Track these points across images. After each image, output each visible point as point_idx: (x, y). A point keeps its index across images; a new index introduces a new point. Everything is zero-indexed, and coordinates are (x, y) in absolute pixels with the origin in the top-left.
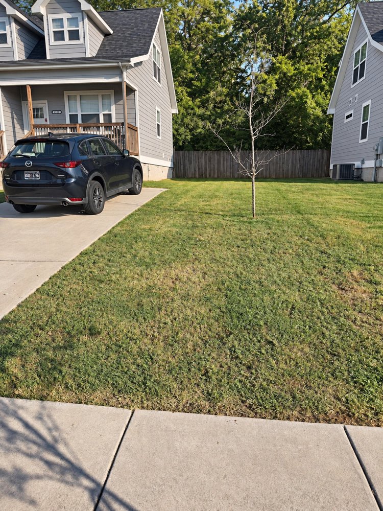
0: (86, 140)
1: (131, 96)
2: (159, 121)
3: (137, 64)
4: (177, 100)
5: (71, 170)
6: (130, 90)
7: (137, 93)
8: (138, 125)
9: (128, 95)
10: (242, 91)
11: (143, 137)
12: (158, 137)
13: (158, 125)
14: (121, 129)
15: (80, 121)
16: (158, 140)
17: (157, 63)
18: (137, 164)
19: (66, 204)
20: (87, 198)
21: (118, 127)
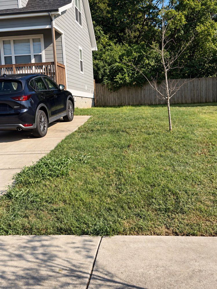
0: (33, 79)
1: (59, 39)
2: (81, 59)
3: (63, 13)
4: (96, 38)
5: (24, 103)
6: (58, 35)
7: (63, 36)
8: (65, 64)
9: (56, 38)
10: (155, 26)
11: (70, 73)
12: (81, 72)
13: (81, 62)
14: (52, 67)
15: (14, 62)
16: (81, 74)
17: (78, 9)
18: (69, 96)
19: (20, 129)
20: (36, 124)
21: (49, 66)
